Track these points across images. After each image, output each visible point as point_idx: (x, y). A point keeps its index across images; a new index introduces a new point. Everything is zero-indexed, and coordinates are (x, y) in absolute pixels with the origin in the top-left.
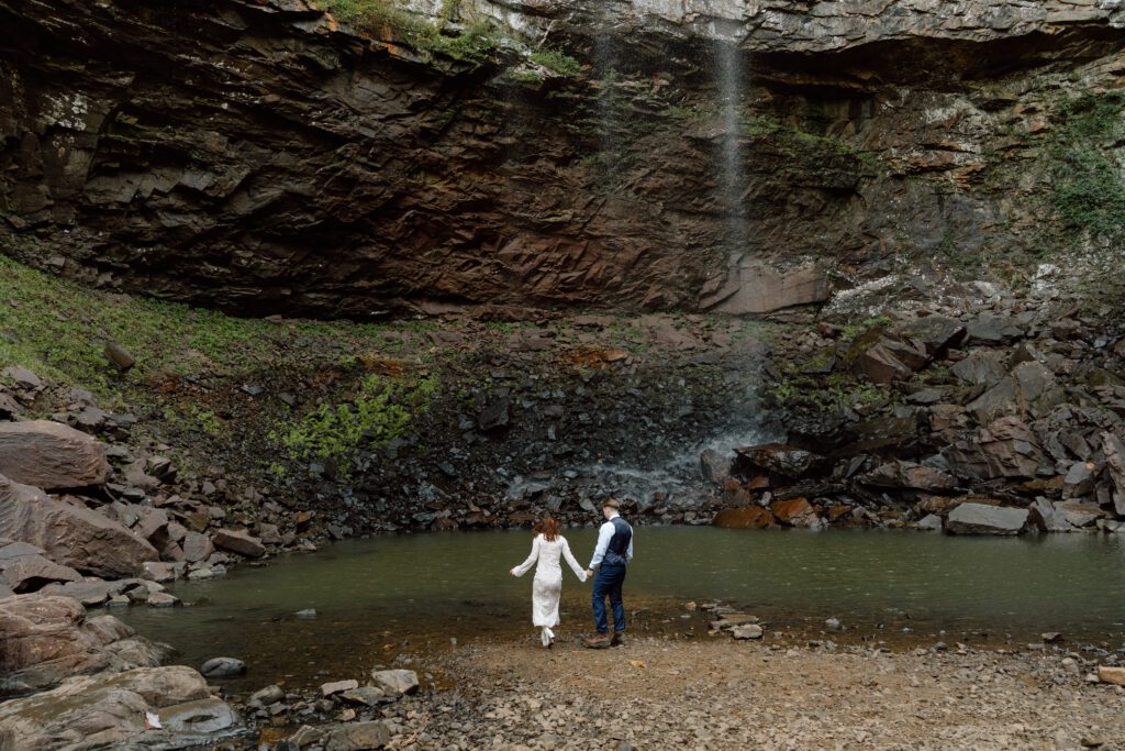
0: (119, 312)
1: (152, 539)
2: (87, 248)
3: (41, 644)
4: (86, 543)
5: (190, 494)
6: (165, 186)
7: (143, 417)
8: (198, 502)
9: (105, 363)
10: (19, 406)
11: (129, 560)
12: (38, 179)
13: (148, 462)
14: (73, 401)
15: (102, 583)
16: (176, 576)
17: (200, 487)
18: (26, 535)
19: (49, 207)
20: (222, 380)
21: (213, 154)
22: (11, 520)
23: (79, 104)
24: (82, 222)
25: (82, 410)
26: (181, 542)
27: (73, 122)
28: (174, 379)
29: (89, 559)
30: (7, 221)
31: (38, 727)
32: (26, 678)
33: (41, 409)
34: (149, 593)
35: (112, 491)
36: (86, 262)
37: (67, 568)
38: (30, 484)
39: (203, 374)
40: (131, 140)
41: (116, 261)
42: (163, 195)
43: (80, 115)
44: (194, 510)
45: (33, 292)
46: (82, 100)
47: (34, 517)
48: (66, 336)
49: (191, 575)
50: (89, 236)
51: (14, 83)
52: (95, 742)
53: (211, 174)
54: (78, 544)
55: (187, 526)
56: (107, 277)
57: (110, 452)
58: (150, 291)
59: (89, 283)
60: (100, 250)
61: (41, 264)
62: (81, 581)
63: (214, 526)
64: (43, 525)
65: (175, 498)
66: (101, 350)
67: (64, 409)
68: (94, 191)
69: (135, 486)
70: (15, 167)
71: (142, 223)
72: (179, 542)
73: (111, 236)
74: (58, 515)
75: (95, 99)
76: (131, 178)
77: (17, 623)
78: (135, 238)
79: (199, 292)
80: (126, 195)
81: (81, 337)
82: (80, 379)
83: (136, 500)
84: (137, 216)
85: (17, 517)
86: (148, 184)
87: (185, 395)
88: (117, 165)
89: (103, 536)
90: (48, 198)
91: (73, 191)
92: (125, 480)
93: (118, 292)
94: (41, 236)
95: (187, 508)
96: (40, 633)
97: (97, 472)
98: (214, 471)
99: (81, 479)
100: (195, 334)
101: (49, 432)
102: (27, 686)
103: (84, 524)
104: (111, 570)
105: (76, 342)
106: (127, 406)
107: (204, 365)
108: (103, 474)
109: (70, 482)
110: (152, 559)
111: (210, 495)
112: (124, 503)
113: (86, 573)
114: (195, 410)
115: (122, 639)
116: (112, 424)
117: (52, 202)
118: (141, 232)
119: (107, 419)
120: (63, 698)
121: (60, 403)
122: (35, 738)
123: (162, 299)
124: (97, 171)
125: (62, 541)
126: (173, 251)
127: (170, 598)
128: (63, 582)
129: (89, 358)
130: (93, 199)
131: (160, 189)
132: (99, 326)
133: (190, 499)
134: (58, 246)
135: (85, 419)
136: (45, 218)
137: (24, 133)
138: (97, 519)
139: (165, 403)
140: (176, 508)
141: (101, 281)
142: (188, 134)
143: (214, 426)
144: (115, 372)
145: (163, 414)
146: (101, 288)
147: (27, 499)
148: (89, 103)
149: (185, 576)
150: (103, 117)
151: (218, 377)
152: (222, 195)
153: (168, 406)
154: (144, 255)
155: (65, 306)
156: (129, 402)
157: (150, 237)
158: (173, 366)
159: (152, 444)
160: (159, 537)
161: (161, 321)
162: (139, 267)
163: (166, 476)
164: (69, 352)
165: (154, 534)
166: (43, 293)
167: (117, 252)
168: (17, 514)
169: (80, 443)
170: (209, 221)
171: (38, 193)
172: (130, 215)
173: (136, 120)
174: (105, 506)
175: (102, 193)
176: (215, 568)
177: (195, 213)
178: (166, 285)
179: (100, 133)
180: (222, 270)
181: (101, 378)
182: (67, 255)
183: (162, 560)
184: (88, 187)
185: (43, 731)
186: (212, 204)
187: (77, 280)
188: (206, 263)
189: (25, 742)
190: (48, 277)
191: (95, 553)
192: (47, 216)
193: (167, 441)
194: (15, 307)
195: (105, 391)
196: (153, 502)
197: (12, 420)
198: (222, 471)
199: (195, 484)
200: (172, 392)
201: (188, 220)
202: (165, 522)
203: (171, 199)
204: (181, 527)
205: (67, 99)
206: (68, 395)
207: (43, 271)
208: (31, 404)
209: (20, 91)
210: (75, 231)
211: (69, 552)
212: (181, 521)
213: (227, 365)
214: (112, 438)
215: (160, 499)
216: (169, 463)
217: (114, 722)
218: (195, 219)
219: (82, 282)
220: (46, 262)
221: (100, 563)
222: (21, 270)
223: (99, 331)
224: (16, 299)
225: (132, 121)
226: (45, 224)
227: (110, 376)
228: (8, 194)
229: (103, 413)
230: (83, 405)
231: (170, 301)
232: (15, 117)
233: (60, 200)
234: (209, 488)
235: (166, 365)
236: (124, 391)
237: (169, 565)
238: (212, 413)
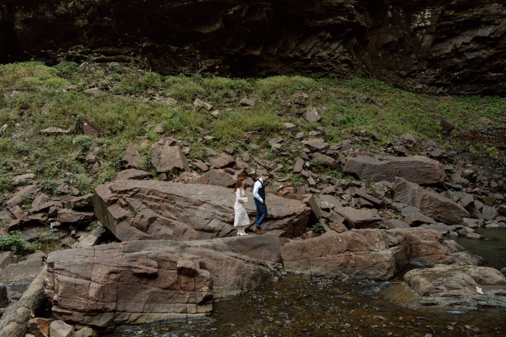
0: (446, 104)
1: (466, 208)
2: (432, 78)
3: (425, 248)
4: (437, 208)
5: (484, 187)
6: (468, 39)
7: (460, 152)
8: (489, 191)
9: (441, 128)
10: (406, 150)
11: (456, 216)
12: (411, 53)
13: (463, 172)
14: (429, 146)
15: (445, 226)
16: (479, 226)
17: (489, 184)
18: (413, 203)
19: (416, 64)
20: (499, 130)
21: (494, 15)
22: (407, 197)
23: (428, 14)
24: (429, 67)
25: (432, 150)
26: (481, 210)
27: (425, 22)
28: (474, 132)
29: (439, 215)
30: (399, 74)
31: (430, 282)
32: (420, 261)
33: (416, 151)
34: (467, 232)
35: (447, 185)
36: (432, 84)
37: (430, 218)
38: (413, 182)
39: (489, 128)
40: (451, 22)
41: (444, 81)
42: (468, 44)
43: (428, 18)
44: (487, 195)
45: (410, 101)
46: (429, 11)
47: (416, 196)
48: (424, 118)
49: (487, 226)
50: (433, 72)
51: (401, 14)
52: (453, 294)
53: (493, 26)
54: (434, 208)
55: (483, 202)
56: (441, 89)
57: (445, 168)
58: (461, 92)
59: (432, 93)
60: (437, 78)
61: (413, 89)
62: (437, 224)
63: (497, 203)
64: (420, 199)
65: (477, 189)
66: (439, 123)
67: (425, 150)
68: (435, 51)
69: (457, 184)
70: (402, 50)
71: (456, 60)
72: (480, 210)
73: (442, 70)
74: (425, 196)
75: (434, 9)
76: (451, 40)
77: (416, 239)
78: (454, 68)
79: (486, 88)
80: (449, 49)
81: (430, 118)
82: (430, 136)
83: (458, 190)
84: (455, 58)
85: (409, 196)
86: (459, 41)
87: (480, 140)
88: (445, 36)
89: (444, 205)
90: (415, 60)
91: (425, 54)
92: (452, 180)
93: (445, 95)
94: (412, 77)
95: (483, 194)
96: (425, 244)
97: (441, 177)
98: (496, 176)
99: (433, 180)
100: (484, 109)
101: (420, 160)
102: (420, 264)
103: (436, 199)
104: (449, 220)
105: (428, 120)
106: (452, 147)
107: (489, 124)
108: (443, 177)
109: (429, 182)
110: (467, 217)
111: (494, 188)
112: (452, 191)
113: (438, 221)
114: (485, 146)
115: (459, 251)
116: (446, 155)
117: (416, 61)
118: (457, 65)
119: (443, 154)
120: (438, 272)
121: (423, 148)
122: (428, 286)
123: (467, 95)
124: (436, 42)
125: (427, 206)
126: (473, 71)
127: (478, 236)
128: (429, 224)
129: (434, 127)
130: (434, 55)
131: (466, 41)
132: (438, 112)
133: (484, 189)
134: (419, 80)
135: (434, 154)
136: (414, 69)
137: (405, 35)
138: (441, 198)
139: (470, 144)
140: (477, 194)
141: (438, 92)
142: (480, 10)
143: (495, 154)
144: (446, 132)
145: (469, 149)
146: (438, 95)
147: (413, 188)
148: (432, 11)
149: (484, 226)
150: (438, 16)
151: (497, 129)
152: (499, 35)
153: (471, 146)
154: (458, 75)
155: (423, 105)
156: (453, 145)
157: (461, 66)
158: (473, 126)
159: (464, 164)
160: (470, 207)
161: (466, 106)
162: (456, 82)
163: (471, 178)
164: (425, 125)
165: (468, 205)
166: (414, 101)
167: (445, 77)
168: (409, 195)
169: (433, 164)
170: (492, 51)
171: (411, 59)
172: (451, 58)
173: (453, 12)
174: (444, 192)
175: (438, 51)
176: (499, 224)
177: (484, 49)
178: (468, 88)
179: (437, 24)
180: (498, 74)
181: (439, 135)
182: (423, 83)
183: (471, 218)
184: (432, 50)
185: (431, 284)
186: (493, 42)
187: (427, 93)
188: (490, 73)
189: (424, 287)
190: (416, 94)
191: (441, 212)
192: (415, 68)
193: (471, 162)
194: (403, 109)
195: (442, 141)
196: (466, 191)
197: (405, 156)
198: (501, 176)
199: (487, 182)
200: (473, 139)
201: (480, 54)
202: (473, 200)
203: (471, 45)
204: (481, 203)
205: (422, 13)
206: (426, 144)
207: (413, 92)
208: (412, 149)
209: (404, 17)
210: (426, 71)
211: (430, 211)
212: (480, 200)
213: (502, 122)
214: (446, 162)
215: (469, 189)
216: (473, 173)
217: (461, 287)
218: (484, 51)
219: (430, 94)
220: (415, 88)
221: (443, 217)
222: (405, 93)
223: (438, 114)
224: (403, 106)
225: (452, 13)
226: (414, 71)
227: (443, 134)
228: (400, 62)
229: (441, 151)
230: (433, 148)
231: (471, 95)
232: (402, 29)
233: (419, 59)
234: (494, 184)
235: (470, 126)
236: (450, 140)
237: (476, 220)
238: (494, 147)
